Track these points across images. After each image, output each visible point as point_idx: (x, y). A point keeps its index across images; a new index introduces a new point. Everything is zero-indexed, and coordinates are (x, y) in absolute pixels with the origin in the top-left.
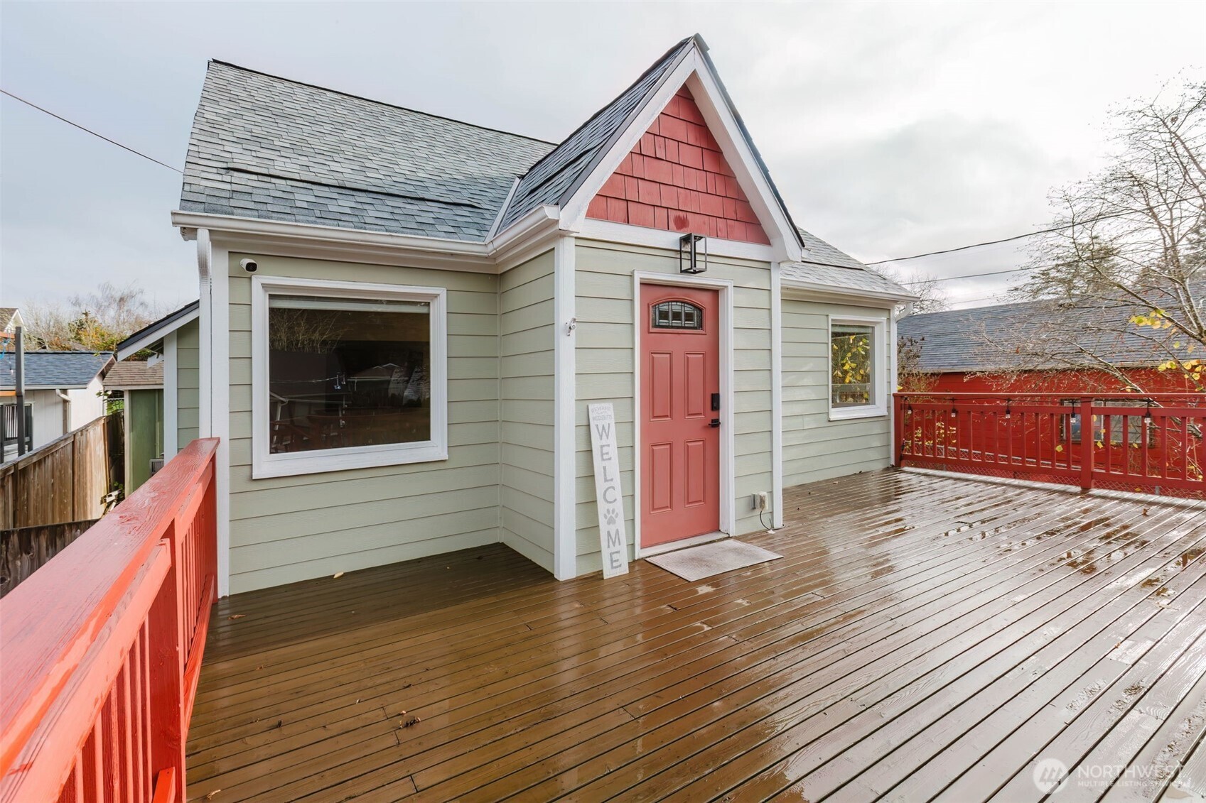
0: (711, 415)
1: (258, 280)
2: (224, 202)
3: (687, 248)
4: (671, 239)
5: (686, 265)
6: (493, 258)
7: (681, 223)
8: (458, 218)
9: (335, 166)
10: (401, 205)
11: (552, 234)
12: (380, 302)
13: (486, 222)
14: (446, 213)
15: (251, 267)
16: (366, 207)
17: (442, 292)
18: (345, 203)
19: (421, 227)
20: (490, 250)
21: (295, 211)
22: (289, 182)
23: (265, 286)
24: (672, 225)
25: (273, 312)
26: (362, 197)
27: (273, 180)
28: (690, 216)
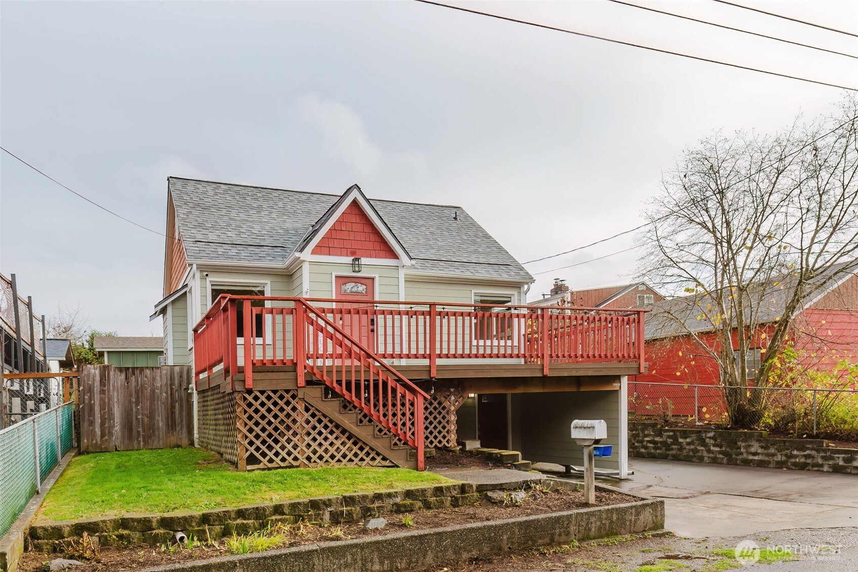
0: (371, 327)
1: (208, 279)
2: (198, 255)
3: (357, 263)
4: (349, 260)
5: (357, 269)
6: (287, 268)
7: (353, 254)
8: (275, 253)
9: (229, 234)
10: (254, 249)
11: (299, 263)
12: (249, 286)
13: (286, 254)
14: (270, 251)
15: (207, 275)
16: (241, 252)
17: (269, 282)
18: (234, 251)
19: (261, 258)
20: (284, 266)
21: (219, 256)
22: (215, 244)
23: (210, 281)
24: (349, 253)
25: (213, 290)
26: (240, 248)
27: (210, 244)
28: (357, 250)
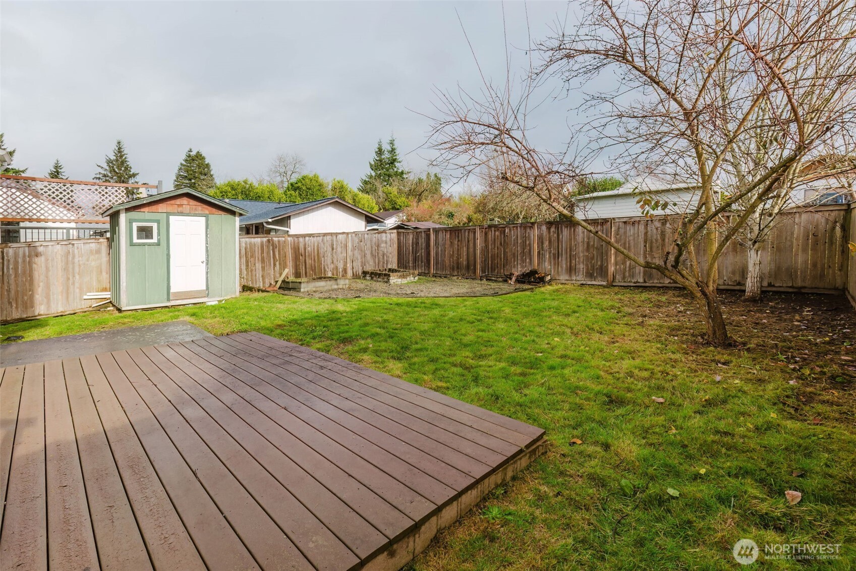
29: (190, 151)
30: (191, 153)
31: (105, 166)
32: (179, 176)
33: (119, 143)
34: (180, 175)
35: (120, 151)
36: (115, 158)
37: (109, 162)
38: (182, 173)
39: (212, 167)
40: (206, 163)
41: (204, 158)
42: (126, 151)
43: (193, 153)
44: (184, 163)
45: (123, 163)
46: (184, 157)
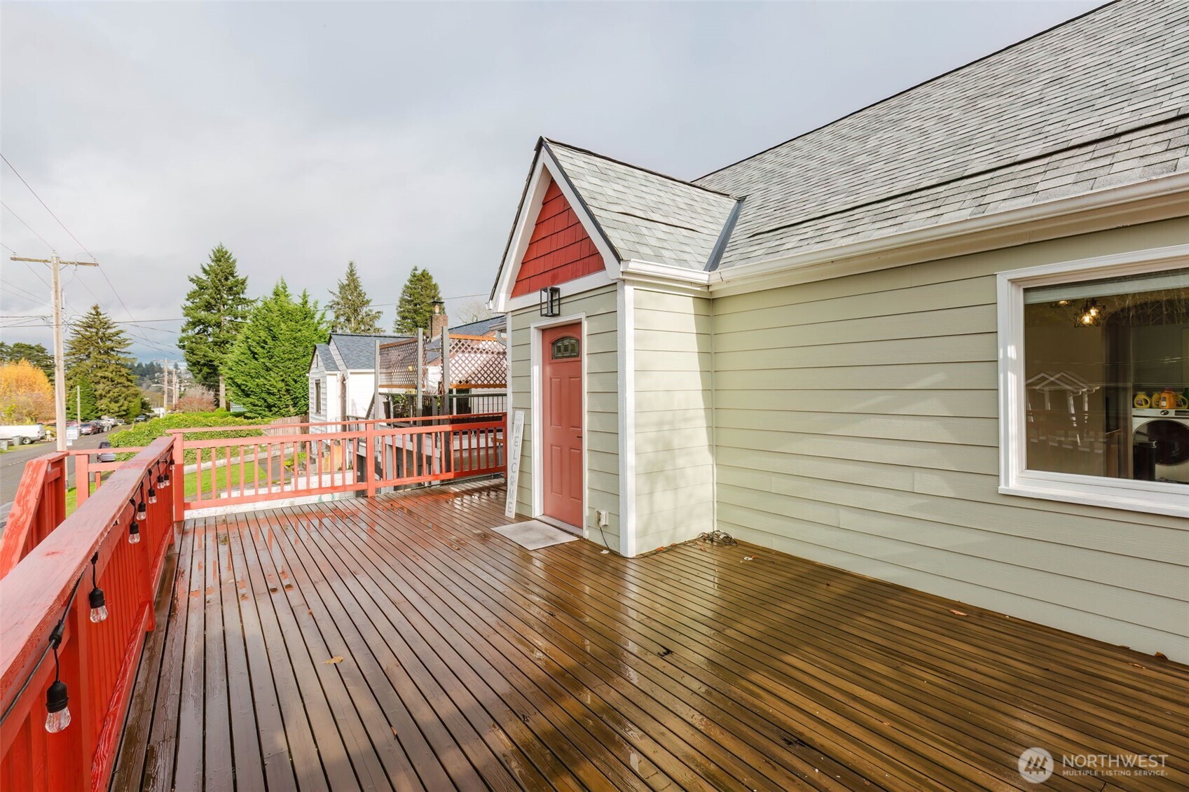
7: (554, 279)
24: (549, 282)
28: (560, 270)
29: (416, 269)
30: (417, 272)
31: (337, 291)
32: (402, 300)
33: (351, 264)
34: (404, 300)
35: (352, 273)
36: (347, 282)
37: (342, 287)
38: (406, 297)
39: (440, 288)
40: (434, 283)
41: (431, 278)
42: (358, 274)
43: (419, 272)
44: (408, 284)
45: (356, 288)
46: (409, 277)
